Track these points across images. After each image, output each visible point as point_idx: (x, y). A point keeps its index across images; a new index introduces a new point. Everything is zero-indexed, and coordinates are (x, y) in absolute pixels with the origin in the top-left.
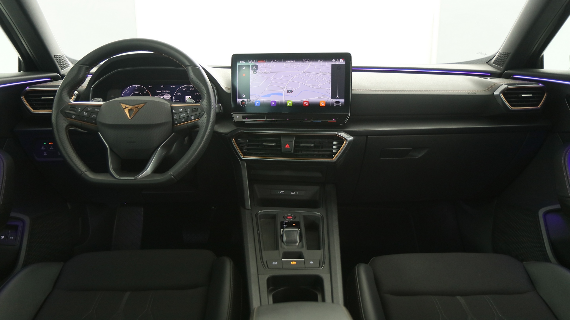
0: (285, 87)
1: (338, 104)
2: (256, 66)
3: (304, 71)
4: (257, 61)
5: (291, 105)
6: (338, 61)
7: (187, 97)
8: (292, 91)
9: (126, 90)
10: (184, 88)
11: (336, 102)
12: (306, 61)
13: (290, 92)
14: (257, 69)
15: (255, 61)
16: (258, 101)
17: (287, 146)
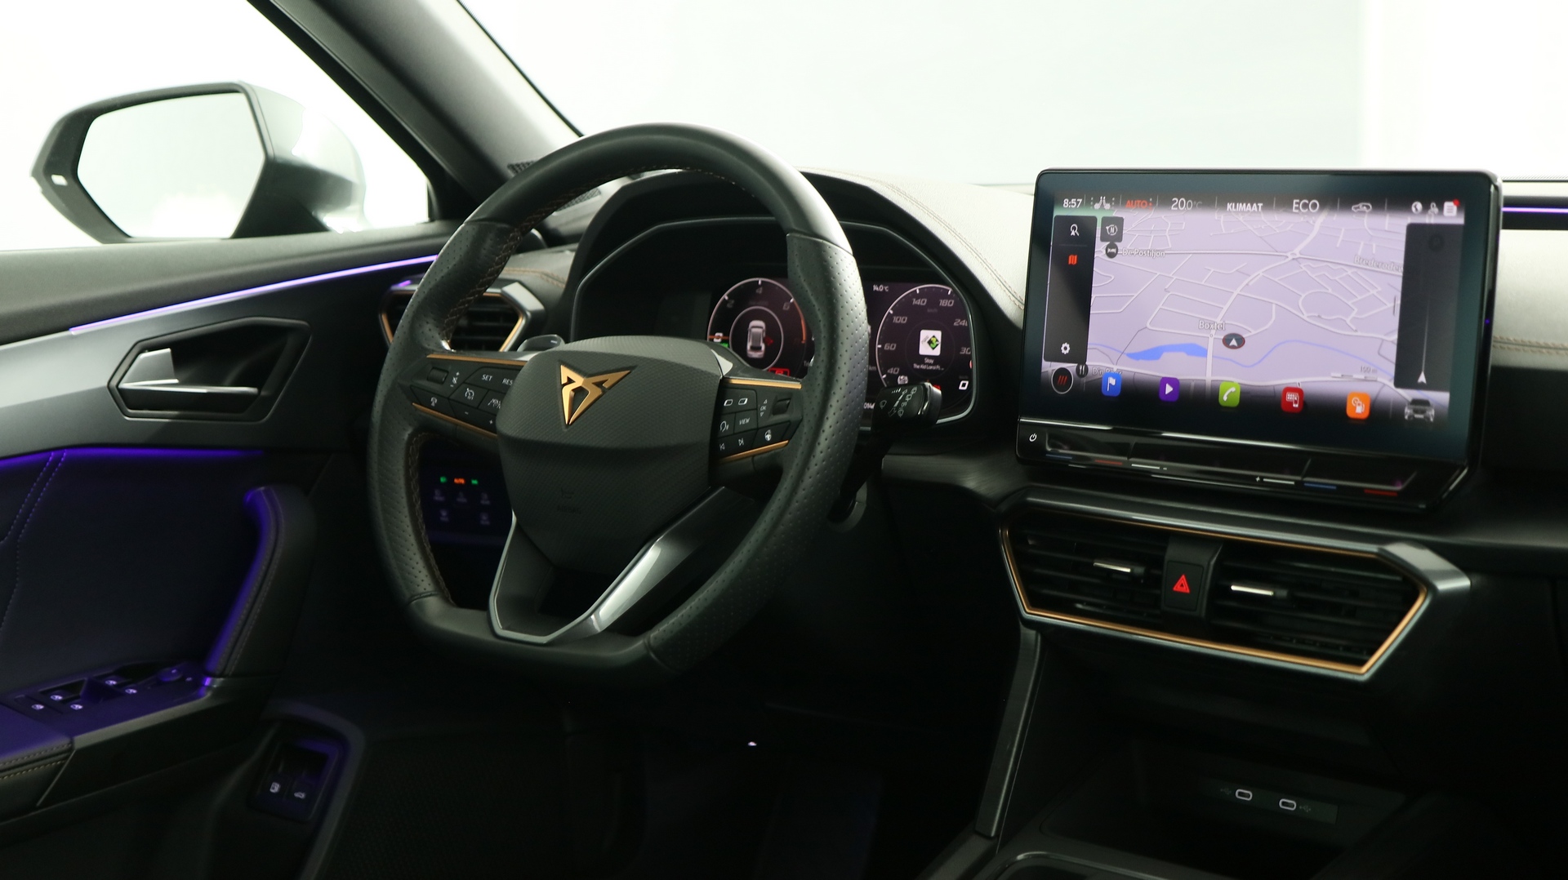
0: (1218, 320)
1: (1423, 412)
2: (1119, 222)
3: (1297, 251)
4: (1124, 203)
5: (1236, 402)
6: (1434, 209)
7: (925, 334)
8: (1241, 341)
9: (725, 297)
10: (918, 297)
11: (1415, 402)
12: (1305, 206)
13: (1234, 342)
14: (1119, 238)
15: (1117, 203)
16: (1114, 375)
17: (1182, 586)
